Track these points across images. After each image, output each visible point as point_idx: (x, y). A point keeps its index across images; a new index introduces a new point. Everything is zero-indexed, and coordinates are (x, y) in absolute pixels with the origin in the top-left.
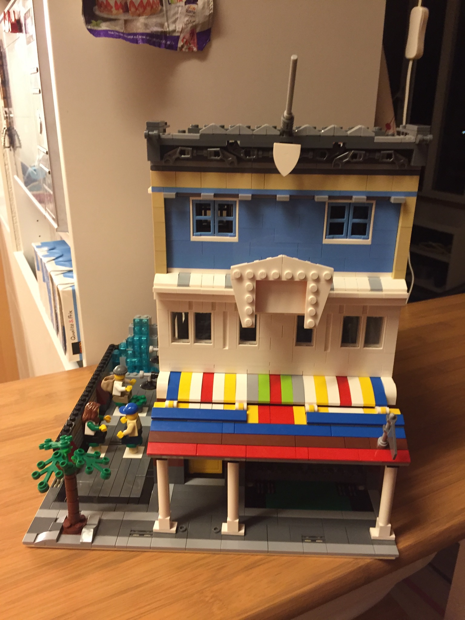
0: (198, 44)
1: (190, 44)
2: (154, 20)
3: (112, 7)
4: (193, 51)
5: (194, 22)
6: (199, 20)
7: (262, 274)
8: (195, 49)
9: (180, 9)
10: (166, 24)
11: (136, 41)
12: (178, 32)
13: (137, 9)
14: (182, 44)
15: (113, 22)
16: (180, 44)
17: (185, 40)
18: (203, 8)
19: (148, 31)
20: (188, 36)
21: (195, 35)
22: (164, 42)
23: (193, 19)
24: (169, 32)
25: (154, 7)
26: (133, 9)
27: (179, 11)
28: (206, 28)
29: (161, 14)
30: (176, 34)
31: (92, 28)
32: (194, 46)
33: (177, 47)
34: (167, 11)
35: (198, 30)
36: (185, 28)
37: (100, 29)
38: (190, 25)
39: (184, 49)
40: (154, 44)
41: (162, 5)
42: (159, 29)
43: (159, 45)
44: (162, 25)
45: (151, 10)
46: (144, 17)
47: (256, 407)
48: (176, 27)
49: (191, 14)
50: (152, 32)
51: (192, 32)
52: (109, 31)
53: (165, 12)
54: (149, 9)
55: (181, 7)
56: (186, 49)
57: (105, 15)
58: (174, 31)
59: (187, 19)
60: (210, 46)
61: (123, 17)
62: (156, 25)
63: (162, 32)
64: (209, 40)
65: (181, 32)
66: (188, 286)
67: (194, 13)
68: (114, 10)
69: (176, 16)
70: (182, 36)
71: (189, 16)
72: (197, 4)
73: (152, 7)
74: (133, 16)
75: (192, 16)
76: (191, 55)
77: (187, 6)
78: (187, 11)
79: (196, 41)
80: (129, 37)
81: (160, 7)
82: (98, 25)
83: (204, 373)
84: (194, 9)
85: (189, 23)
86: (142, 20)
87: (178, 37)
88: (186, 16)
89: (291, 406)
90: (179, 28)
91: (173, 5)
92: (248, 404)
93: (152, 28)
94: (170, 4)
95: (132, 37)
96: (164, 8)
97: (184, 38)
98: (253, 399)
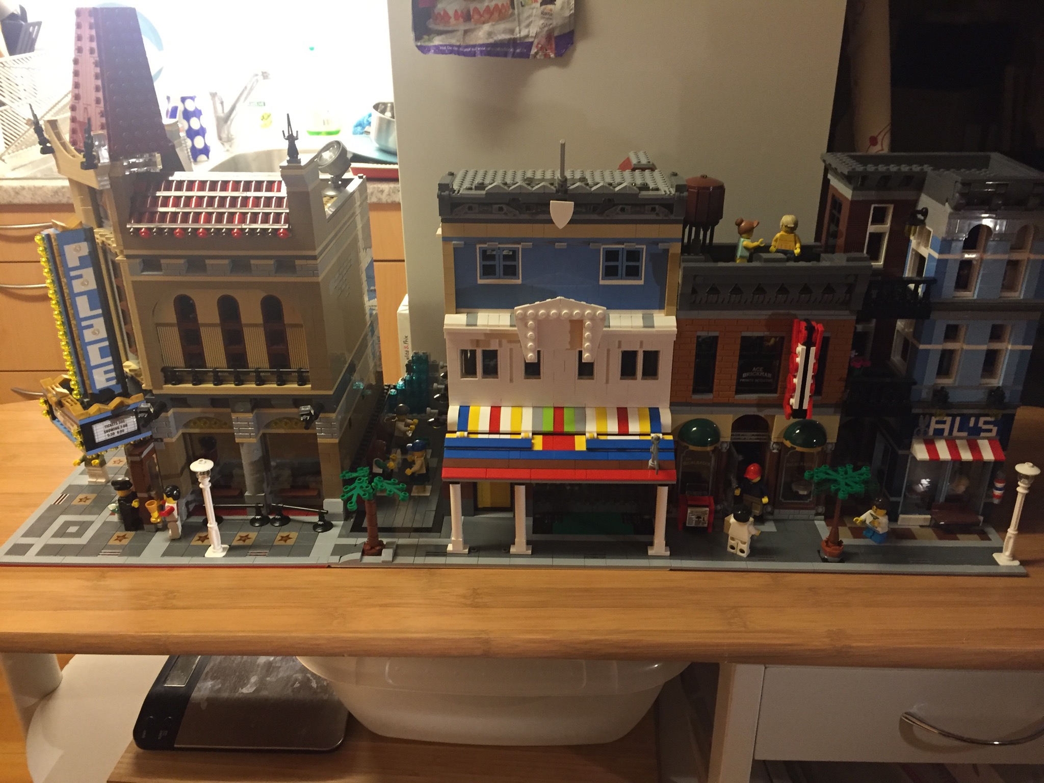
0: (556, 49)
1: (546, 50)
2: (502, 26)
3: (450, 18)
4: (550, 57)
5: (551, 24)
6: (556, 22)
7: (542, 314)
8: (552, 55)
9: (534, 11)
10: (517, 29)
11: (473, 54)
12: (532, 37)
13: (481, 16)
14: (536, 50)
15: (448, 35)
16: (534, 51)
17: (540, 46)
18: (562, 8)
19: (491, 41)
20: (543, 41)
21: (553, 39)
22: (512, 50)
23: (549, 22)
24: (520, 38)
25: (503, 11)
26: (476, 17)
27: (534, 14)
28: (567, 30)
29: (510, 19)
30: (531, 40)
31: (423, 44)
32: (552, 52)
33: (529, 55)
34: (519, 15)
35: (556, 34)
36: (540, 32)
37: (432, 44)
38: (546, 29)
39: (538, 57)
40: (497, 55)
41: (514, 8)
42: (507, 36)
43: (505, 55)
44: (512, 31)
45: (499, 15)
46: (490, 24)
47: (541, 437)
48: (529, 31)
49: (547, 16)
50: (495, 41)
51: (549, 36)
52: (441, 45)
53: (516, 16)
54: (496, 15)
55: (536, 8)
56: (540, 56)
57: (441, 27)
58: (527, 36)
59: (542, 22)
60: (574, 50)
61: (463, 27)
62: (504, 32)
63: (510, 40)
64: (572, 44)
65: (535, 37)
66: (476, 325)
67: (551, 15)
68: (452, 21)
69: (530, 20)
70: (536, 42)
71: (544, 18)
72: (555, 4)
73: (500, 12)
74: (476, 25)
75: (548, 19)
76: (547, 62)
77: (543, 7)
78: (542, 13)
79: (554, 46)
80: (466, 50)
81: (511, 11)
82: (430, 40)
83: (492, 407)
84: (551, 10)
85: (545, 26)
86: (486, 27)
87: (532, 43)
88: (542, 18)
89: (573, 435)
90: (532, 33)
91: (526, 8)
92: (534, 434)
93: (498, 36)
94: (522, 6)
95: (470, 49)
96: (516, 11)
97: (538, 44)
98: (538, 429)
